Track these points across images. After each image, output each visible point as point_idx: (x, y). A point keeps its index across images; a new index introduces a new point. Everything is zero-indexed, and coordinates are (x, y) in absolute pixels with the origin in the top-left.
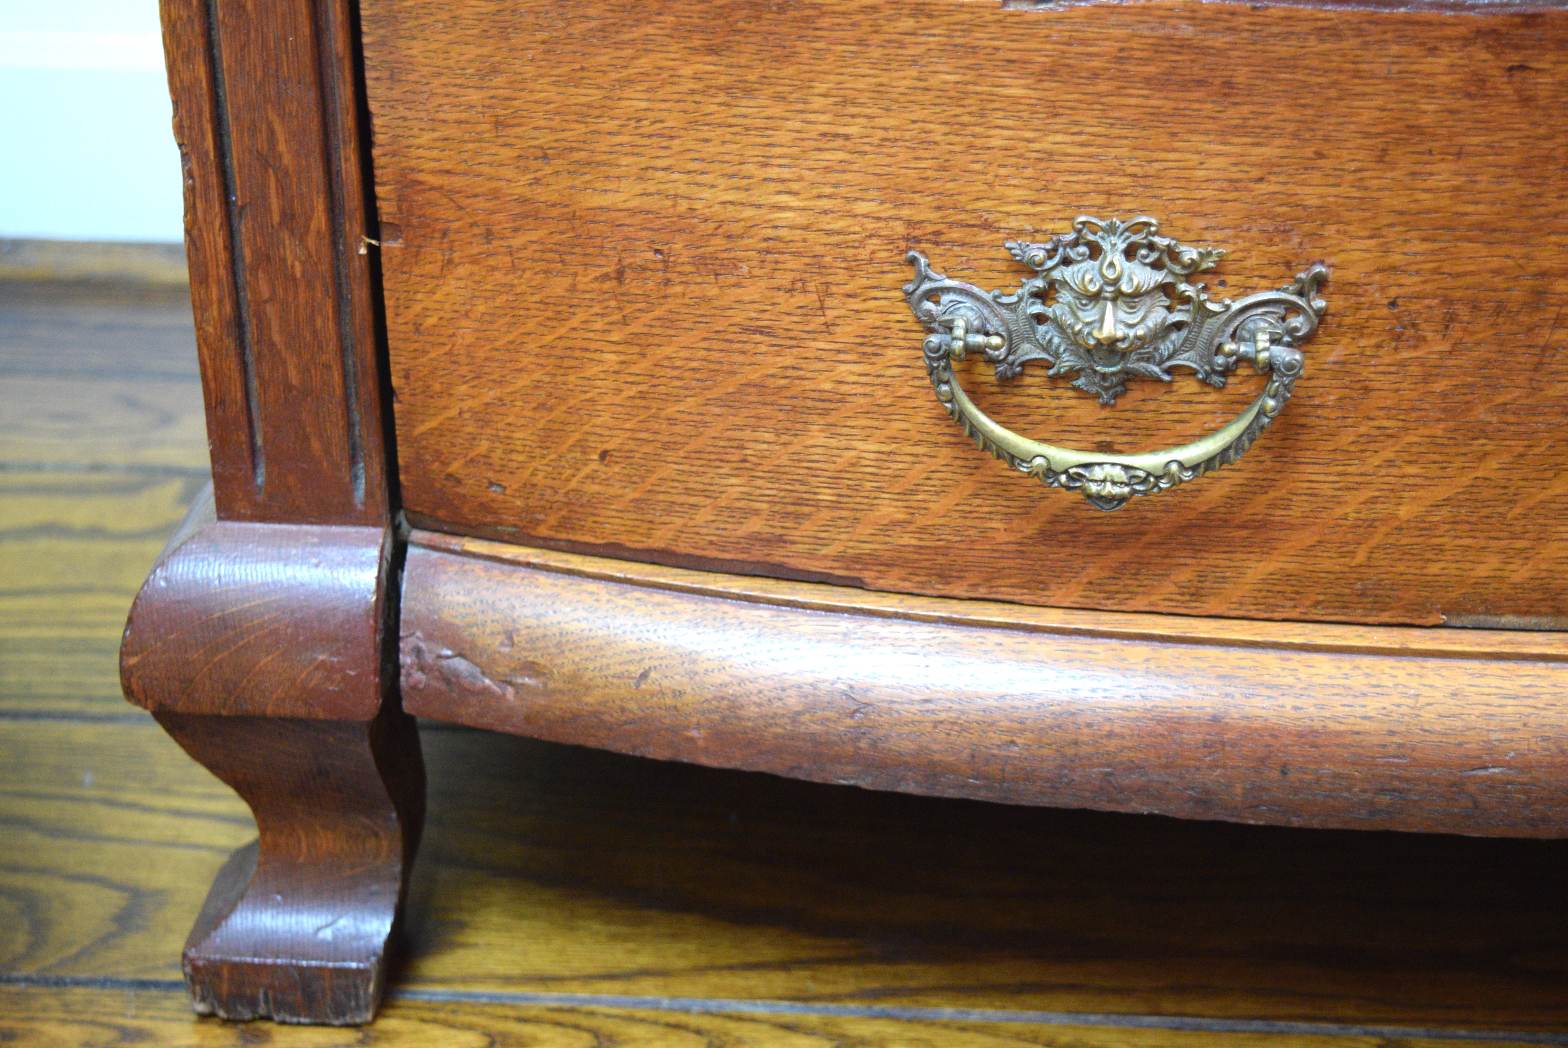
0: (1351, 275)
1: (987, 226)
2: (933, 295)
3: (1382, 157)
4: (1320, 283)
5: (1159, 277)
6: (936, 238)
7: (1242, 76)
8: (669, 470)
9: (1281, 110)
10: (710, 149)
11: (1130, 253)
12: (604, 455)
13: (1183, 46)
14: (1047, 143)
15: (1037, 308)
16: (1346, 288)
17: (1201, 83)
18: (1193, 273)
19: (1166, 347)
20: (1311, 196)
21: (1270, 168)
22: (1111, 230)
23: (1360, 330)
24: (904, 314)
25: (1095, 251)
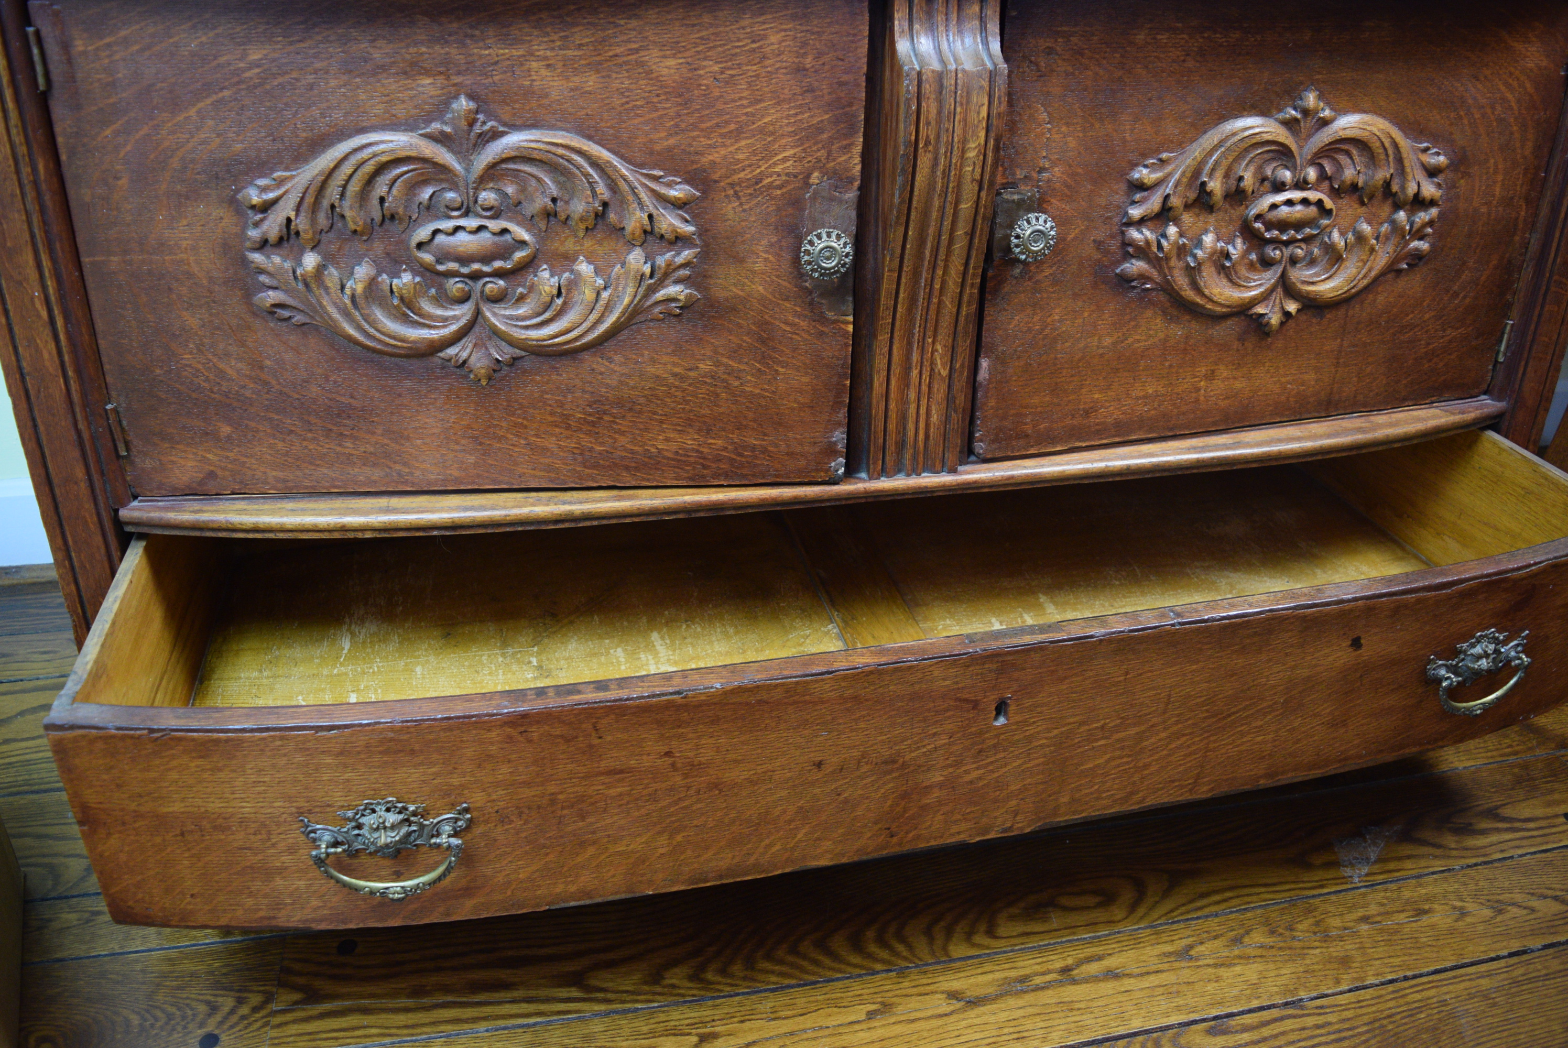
0: (479, 805)
1: (329, 806)
2: (314, 831)
3: (479, 766)
4: (467, 810)
5: (401, 817)
6: (310, 812)
7: (417, 747)
8: (222, 898)
9: (435, 756)
10: (209, 790)
11: (388, 810)
12: (192, 896)
13: (391, 740)
14: (347, 776)
15: (356, 832)
16: (476, 809)
17: (401, 751)
18: (414, 814)
19: (412, 838)
20: (455, 781)
21: (436, 775)
22: (379, 804)
23: (487, 822)
24: (303, 838)
25: (374, 811)
